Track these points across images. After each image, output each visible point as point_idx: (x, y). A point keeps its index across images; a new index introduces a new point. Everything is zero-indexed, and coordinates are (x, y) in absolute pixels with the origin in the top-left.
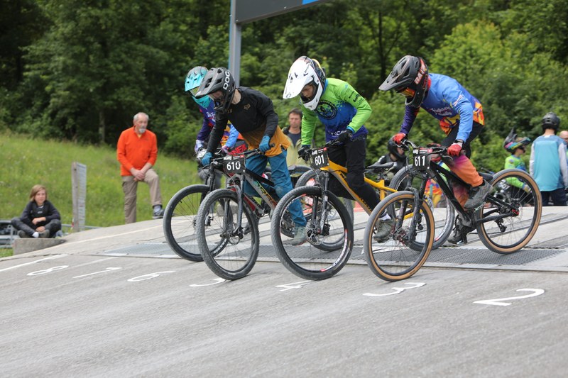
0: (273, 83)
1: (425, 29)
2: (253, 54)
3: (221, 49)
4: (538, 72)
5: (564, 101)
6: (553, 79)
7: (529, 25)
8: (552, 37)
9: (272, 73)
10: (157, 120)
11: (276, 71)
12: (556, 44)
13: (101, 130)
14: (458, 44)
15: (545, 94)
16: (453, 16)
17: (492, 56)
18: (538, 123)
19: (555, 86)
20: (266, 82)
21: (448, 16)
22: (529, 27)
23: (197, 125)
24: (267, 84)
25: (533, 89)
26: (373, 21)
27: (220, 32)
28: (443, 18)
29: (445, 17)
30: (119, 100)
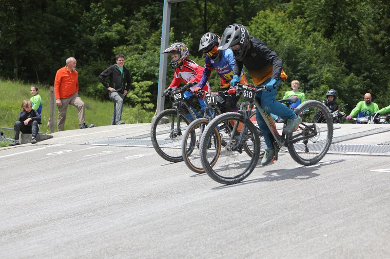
0: (135, 44)
1: (237, 12)
2: (121, 23)
3: (99, 19)
4: (314, 44)
5: (330, 65)
6: (323, 50)
7: (308, 13)
8: (323, 22)
9: (134, 37)
10: (54, 65)
11: (137, 35)
12: (325, 27)
13: (15, 71)
14: (260, 23)
15: (318, 59)
16: (255, 5)
17: (284, 32)
18: (313, 78)
19: (324, 55)
20: (130, 42)
21: (252, 4)
22: (308, 15)
23: (82, 69)
24: (131, 44)
25: (310, 56)
26: (201, 5)
27: (98, 7)
28: (249, 5)
29: (250, 5)
30: (30, 50)
